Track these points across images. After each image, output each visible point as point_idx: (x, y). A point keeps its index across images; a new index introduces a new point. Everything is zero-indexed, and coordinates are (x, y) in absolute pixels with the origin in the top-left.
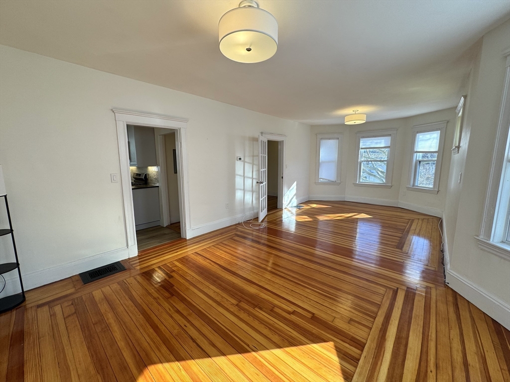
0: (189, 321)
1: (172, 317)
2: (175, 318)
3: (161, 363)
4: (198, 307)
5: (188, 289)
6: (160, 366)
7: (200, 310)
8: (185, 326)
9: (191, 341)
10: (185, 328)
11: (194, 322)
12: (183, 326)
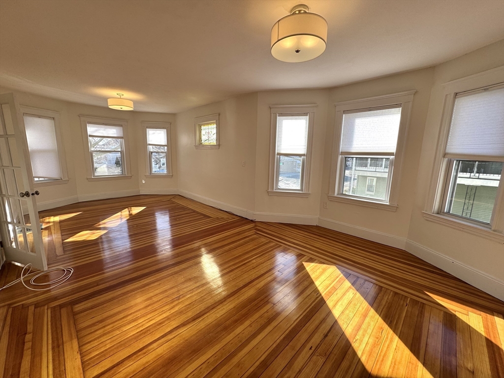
0: (304, 346)
1: (300, 371)
2: (302, 364)
3: (359, 359)
4: (278, 341)
5: (238, 365)
6: (363, 359)
7: (284, 338)
8: (311, 349)
9: (327, 338)
10: (313, 349)
11: (303, 341)
12: (311, 351)
